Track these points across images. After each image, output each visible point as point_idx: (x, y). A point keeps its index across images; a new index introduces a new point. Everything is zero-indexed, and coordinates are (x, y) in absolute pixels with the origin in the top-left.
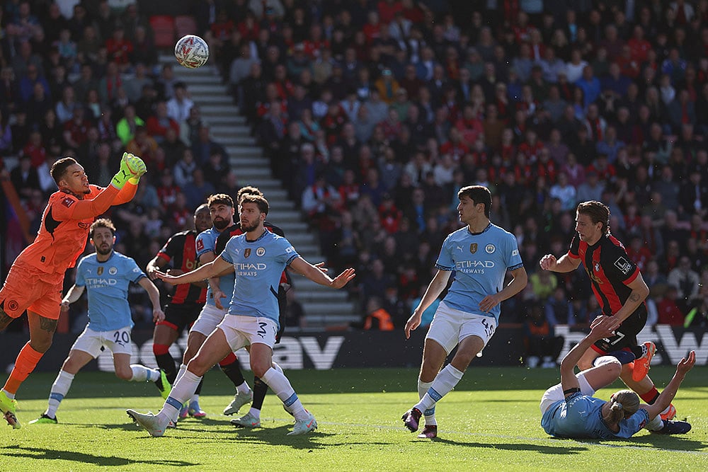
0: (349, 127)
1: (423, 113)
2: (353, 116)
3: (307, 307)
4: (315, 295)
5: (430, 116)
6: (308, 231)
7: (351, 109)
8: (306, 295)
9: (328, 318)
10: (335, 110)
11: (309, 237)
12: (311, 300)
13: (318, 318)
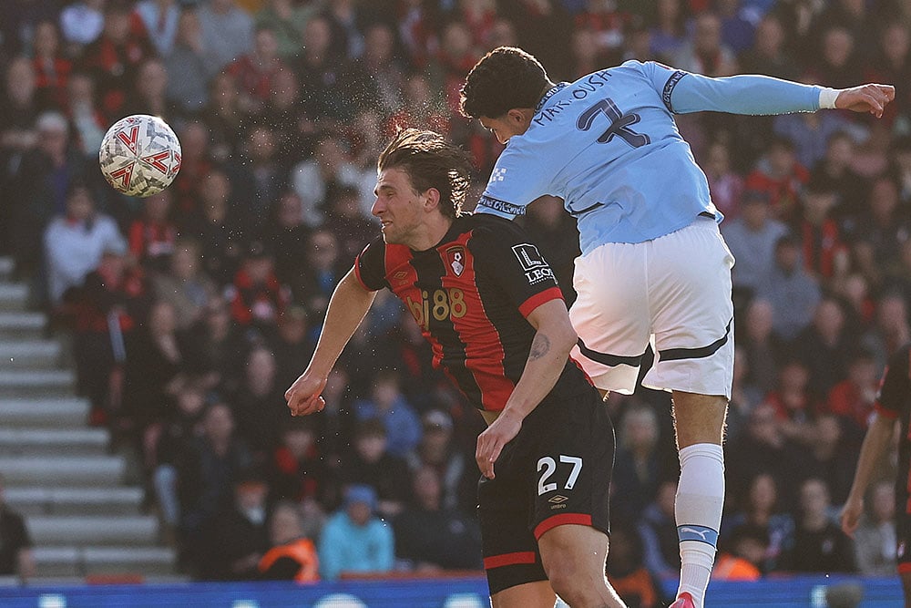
0: (153, 69)
1: (339, 38)
2: (164, 42)
3: (37, 526)
4: (61, 495)
5: (357, 46)
6: (47, 333)
7: (161, 25)
8: (39, 494)
9: (92, 555)
10: (121, 26)
11: (50, 349)
12: (49, 509)
13: (69, 554)
